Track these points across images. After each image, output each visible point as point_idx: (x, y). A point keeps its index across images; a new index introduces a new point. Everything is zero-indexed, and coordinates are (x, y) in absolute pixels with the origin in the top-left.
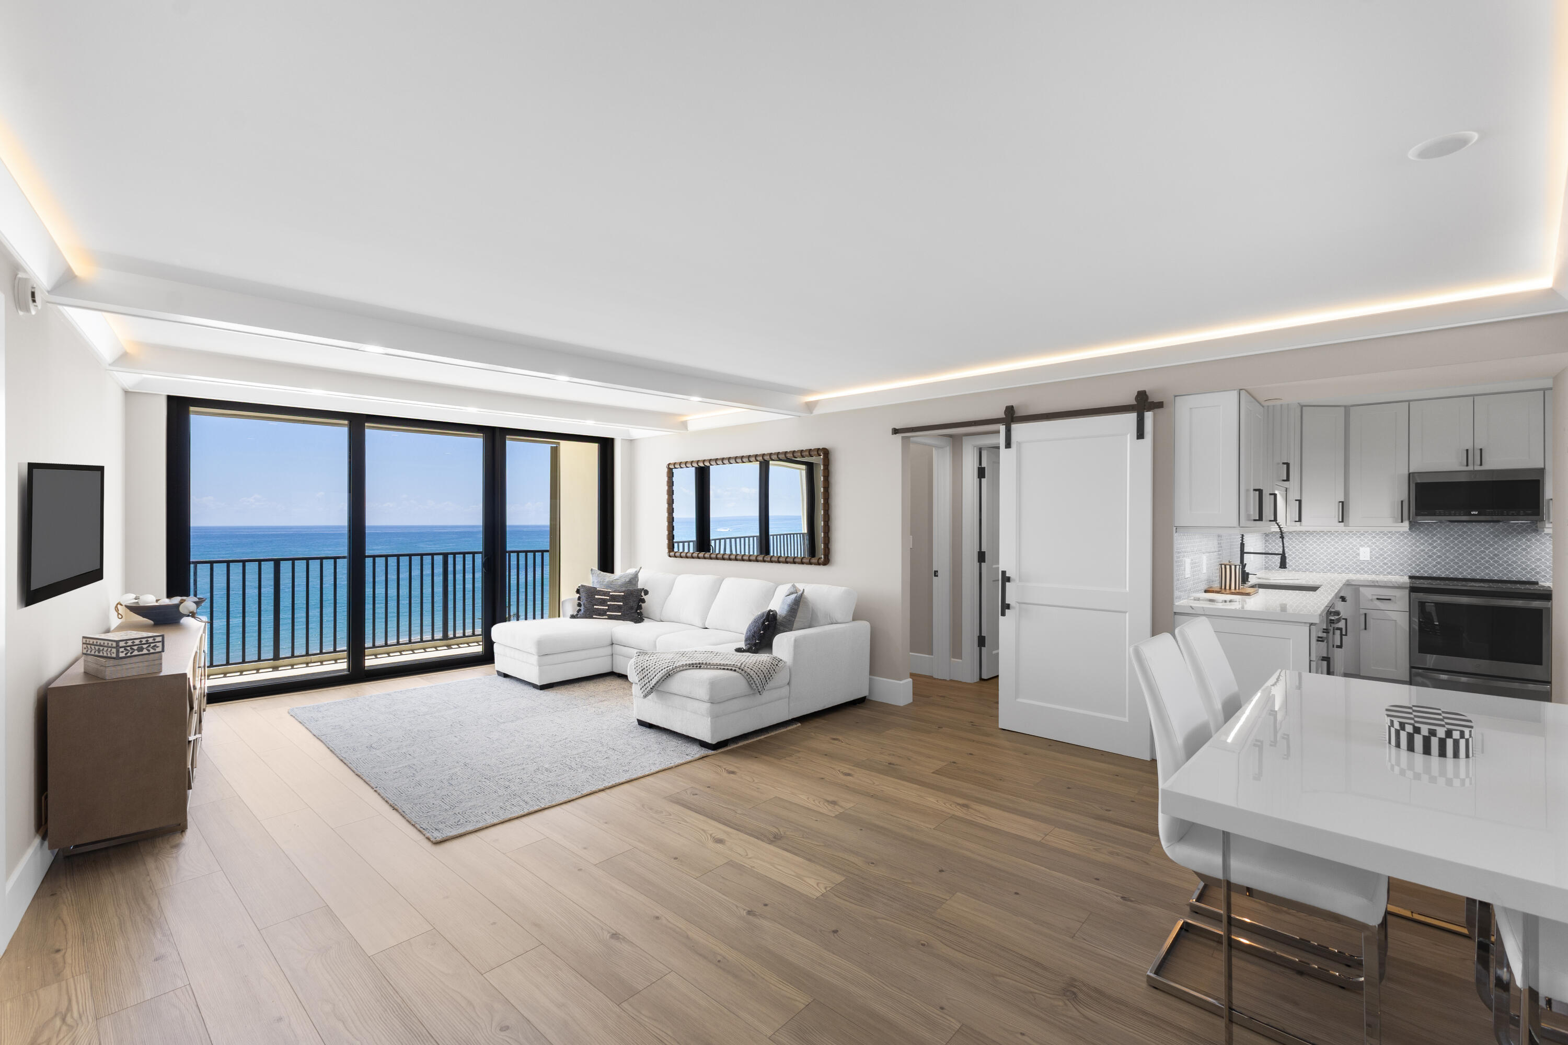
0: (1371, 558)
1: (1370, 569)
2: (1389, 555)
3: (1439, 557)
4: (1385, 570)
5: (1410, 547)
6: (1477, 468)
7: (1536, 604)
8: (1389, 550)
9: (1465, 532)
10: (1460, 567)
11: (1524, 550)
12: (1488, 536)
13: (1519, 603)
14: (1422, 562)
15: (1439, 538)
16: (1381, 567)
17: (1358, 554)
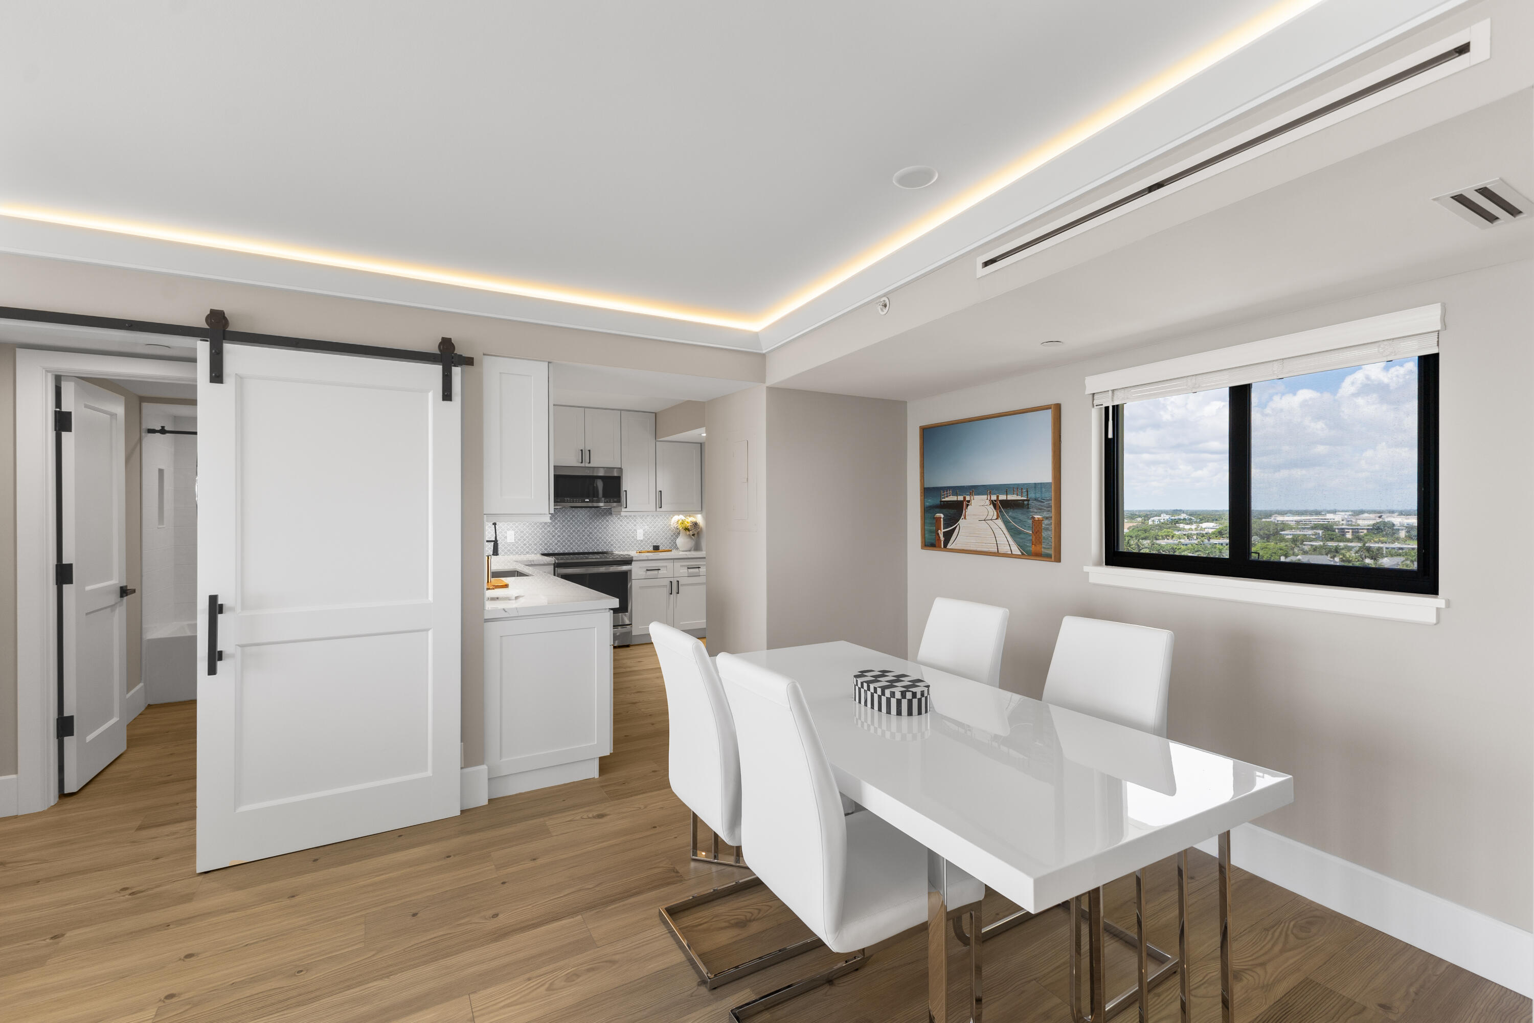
0: (515, 540)
1: (514, 550)
2: (527, 537)
3: (559, 536)
4: (524, 550)
5: (541, 529)
6: (587, 465)
7: (625, 568)
8: (527, 532)
9: (574, 516)
10: (571, 544)
11: (605, 528)
12: (586, 518)
13: (602, 569)
14: (548, 542)
15: (559, 521)
16: (522, 547)
17: (506, 537)
